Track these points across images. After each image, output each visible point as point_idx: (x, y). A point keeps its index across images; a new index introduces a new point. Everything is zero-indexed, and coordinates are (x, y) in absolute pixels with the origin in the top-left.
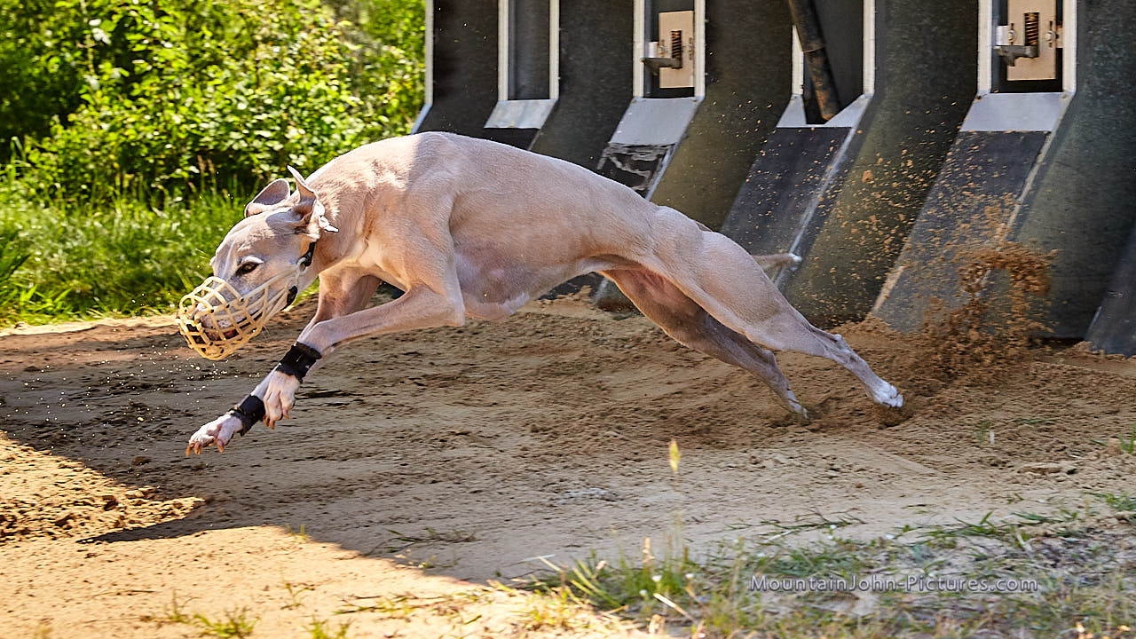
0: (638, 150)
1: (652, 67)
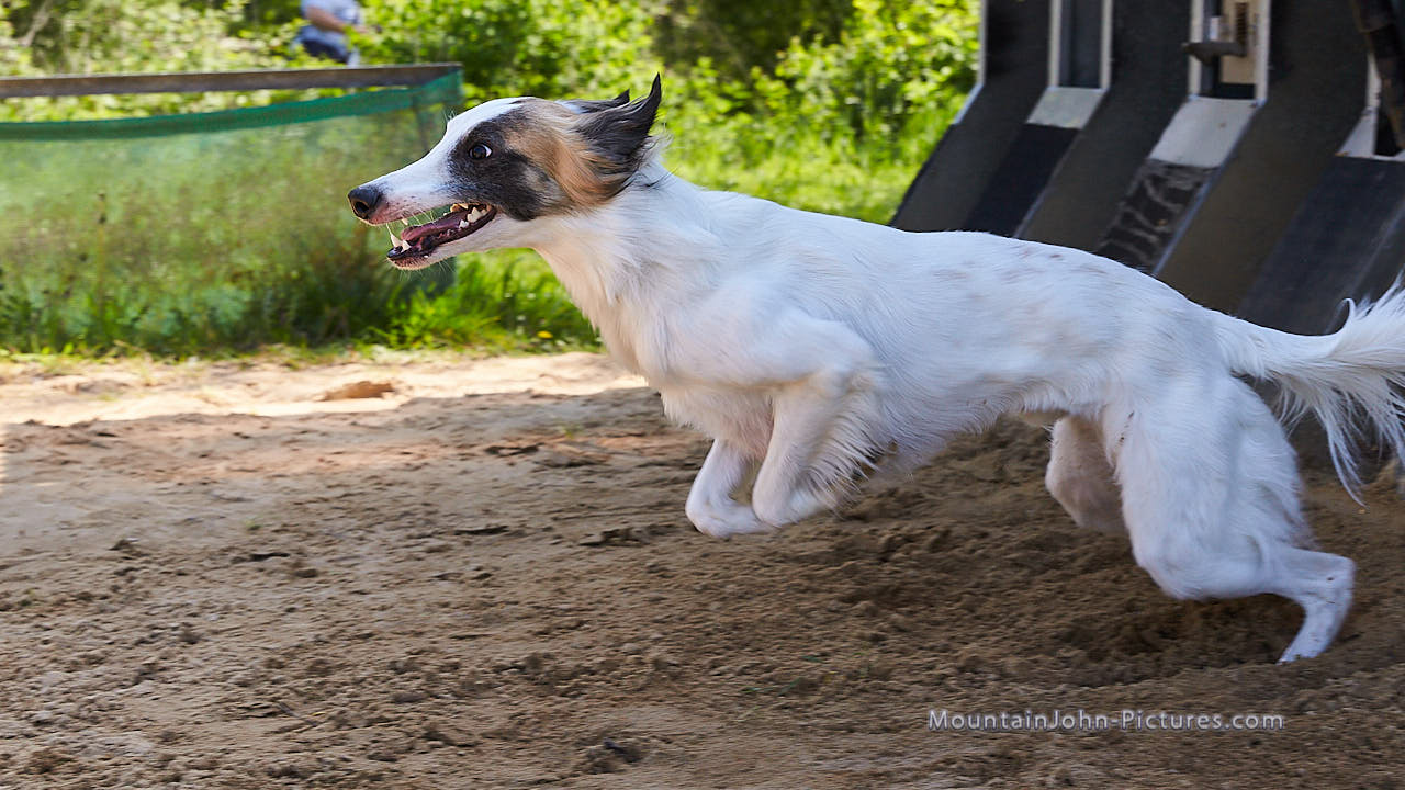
0: (1177, 172)
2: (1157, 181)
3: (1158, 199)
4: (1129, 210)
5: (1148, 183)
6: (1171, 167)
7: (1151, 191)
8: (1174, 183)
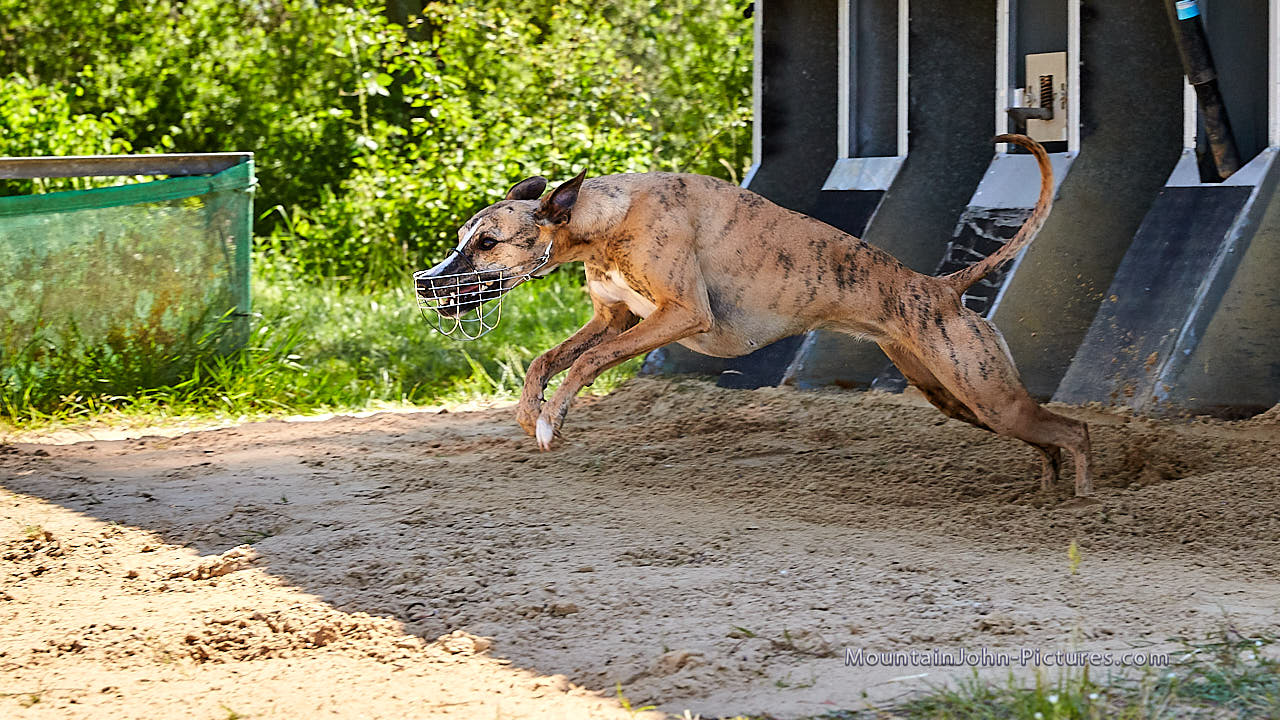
0: (1002, 214)
1: (1018, 119)
2: (981, 223)
3: (988, 236)
4: (960, 247)
5: (973, 225)
6: (995, 212)
7: (979, 231)
8: (1001, 222)
